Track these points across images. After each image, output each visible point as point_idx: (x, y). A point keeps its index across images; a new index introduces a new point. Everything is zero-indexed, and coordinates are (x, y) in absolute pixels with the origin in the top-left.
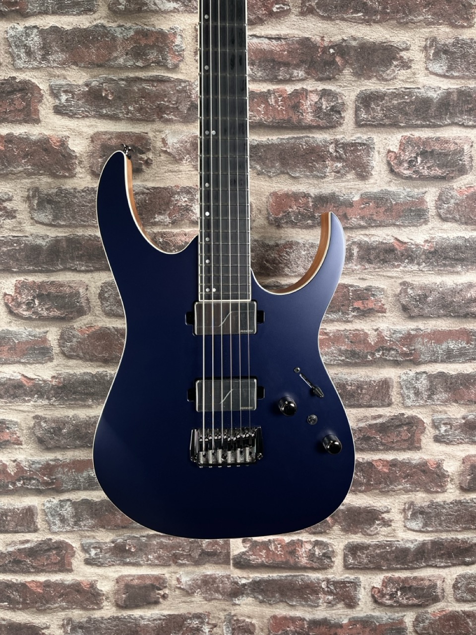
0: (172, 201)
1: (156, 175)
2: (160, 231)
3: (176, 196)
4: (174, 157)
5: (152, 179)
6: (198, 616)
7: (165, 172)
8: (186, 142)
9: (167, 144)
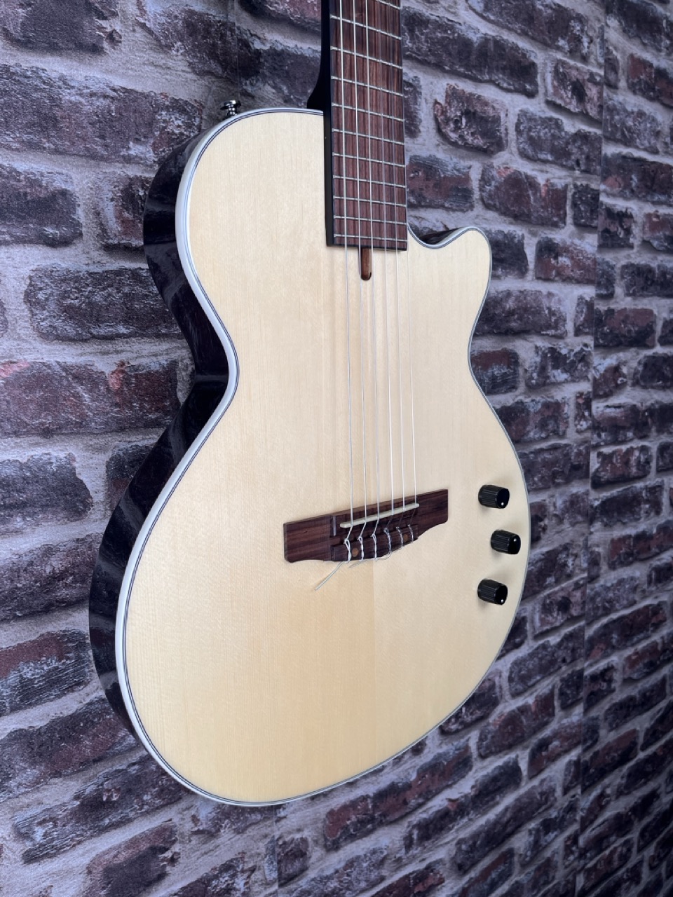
0: (158, 121)
1: (129, 65)
2: (139, 174)
3: (164, 113)
4: (157, 39)
5: (121, 71)
6: (228, 867)
7: (144, 64)
8: (176, 17)
9: (145, 11)
